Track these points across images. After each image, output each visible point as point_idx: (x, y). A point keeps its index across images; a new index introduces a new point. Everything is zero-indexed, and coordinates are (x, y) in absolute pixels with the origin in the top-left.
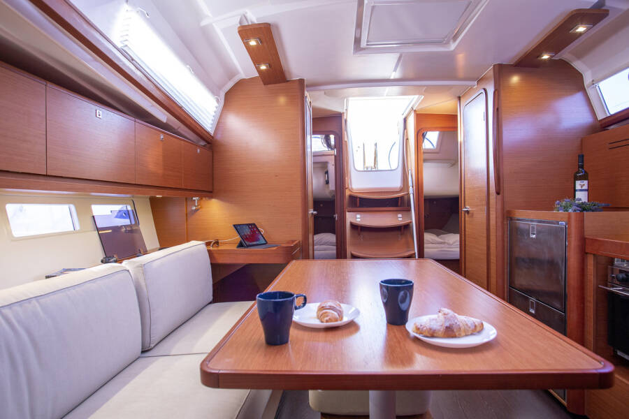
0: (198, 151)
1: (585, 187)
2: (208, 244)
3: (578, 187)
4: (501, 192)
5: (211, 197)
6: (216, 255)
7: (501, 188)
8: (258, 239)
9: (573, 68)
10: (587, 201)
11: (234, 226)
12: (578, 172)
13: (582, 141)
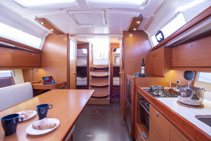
0: (33, 54)
1: (144, 68)
2: (32, 83)
3: (142, 68)
4: (124, 69)
5: (40, 68)
6: (34, 86)
7: (124, 67)
8: (51, 81)
9: (145, 33)
10: (144, 73)
11: (42, 77)
12: (142, 64)
13: (148, 54)
